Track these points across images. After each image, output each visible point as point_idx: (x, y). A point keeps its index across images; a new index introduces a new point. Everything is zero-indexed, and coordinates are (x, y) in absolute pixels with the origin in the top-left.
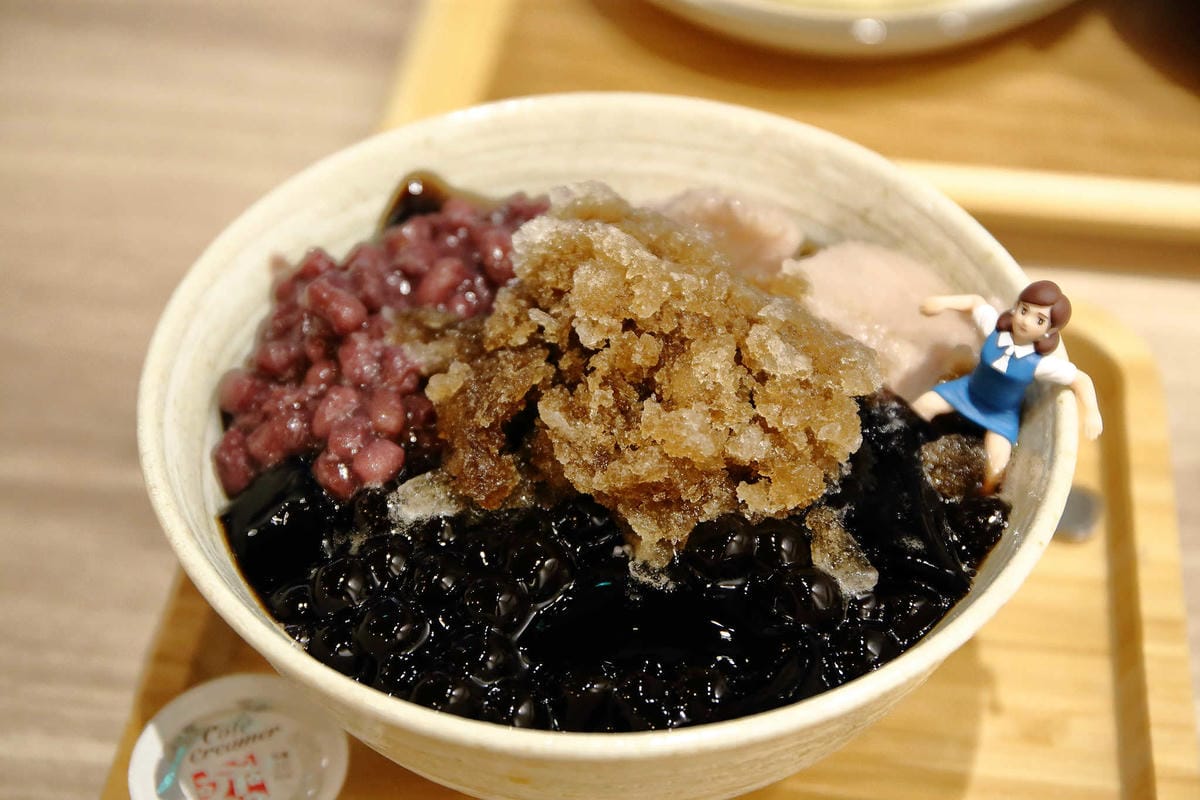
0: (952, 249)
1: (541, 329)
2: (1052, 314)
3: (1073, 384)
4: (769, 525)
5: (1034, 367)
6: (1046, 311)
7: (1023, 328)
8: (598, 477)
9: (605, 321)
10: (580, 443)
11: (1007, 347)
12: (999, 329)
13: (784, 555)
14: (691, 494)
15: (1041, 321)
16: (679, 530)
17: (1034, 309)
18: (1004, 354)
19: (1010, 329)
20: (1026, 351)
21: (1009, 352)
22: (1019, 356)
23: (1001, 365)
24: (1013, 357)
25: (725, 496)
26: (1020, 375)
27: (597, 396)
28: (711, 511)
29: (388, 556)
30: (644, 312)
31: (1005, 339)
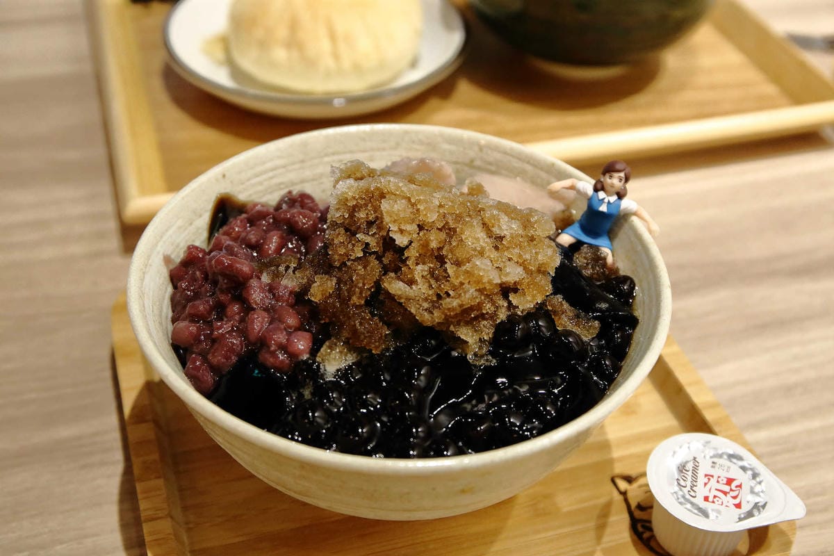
0: (528, 168)
1: (367, 244)
2: (625, 175)
3: (636, 212)
4: (529, 316)
5: (619, 206)
6: (622, 174)
7: (612, 186)
8: (436, 313)
9: (409, 227)
10: (417, 298)
11: (604, 199)
12: (596, 190)
13: (544, 329)
14: (488, 308)
15: (621, 180)
16: (487, 332)
17: (616, 175)
18: (603, 202)
19: (603, 189)
20: (613, 199)
21: (606, 200)
22: (612, 201)
23: (603, 208)
24: (609, 202)
25: (506, 304)
26: (614, 211)
27: (420, 271)
28: (503, 315)
29: (331, 394)
30: (432, 217)
31: (601, 195)
